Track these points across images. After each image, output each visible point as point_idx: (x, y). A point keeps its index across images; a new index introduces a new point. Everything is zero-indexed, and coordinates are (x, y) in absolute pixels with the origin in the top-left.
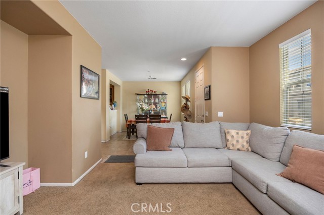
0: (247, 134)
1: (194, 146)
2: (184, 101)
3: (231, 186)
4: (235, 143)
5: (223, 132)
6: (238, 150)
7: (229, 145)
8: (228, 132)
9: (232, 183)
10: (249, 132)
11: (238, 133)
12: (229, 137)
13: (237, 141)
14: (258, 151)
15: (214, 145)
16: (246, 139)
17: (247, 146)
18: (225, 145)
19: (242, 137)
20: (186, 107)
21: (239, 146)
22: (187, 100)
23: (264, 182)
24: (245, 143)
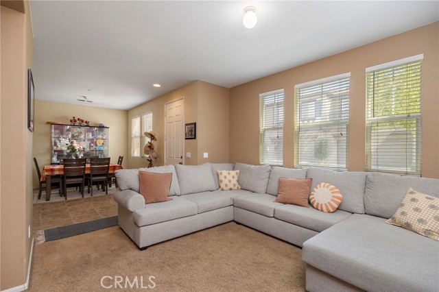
0: (237, 173)
1: (190, 192)
2: (148, 140)
3: (233, 223)
4: (227, 183)
5: (215, 173)
6: (231, 189)
7: (223, 185)
8: (221, 173)
9: (233, 221)
10: (238, 171)
11: (229, 173)
12: (221, 178)
13: (230, 181)
14: (248, 188)
15: (210, 188)
16: (236, 178)
17: (237, 185)
18: (218, 187)
19: (233, 177)
20: (150, 147)
21: (231, 186)
22: (152, 137)
23: (271, 208)
24: (236, 183)
